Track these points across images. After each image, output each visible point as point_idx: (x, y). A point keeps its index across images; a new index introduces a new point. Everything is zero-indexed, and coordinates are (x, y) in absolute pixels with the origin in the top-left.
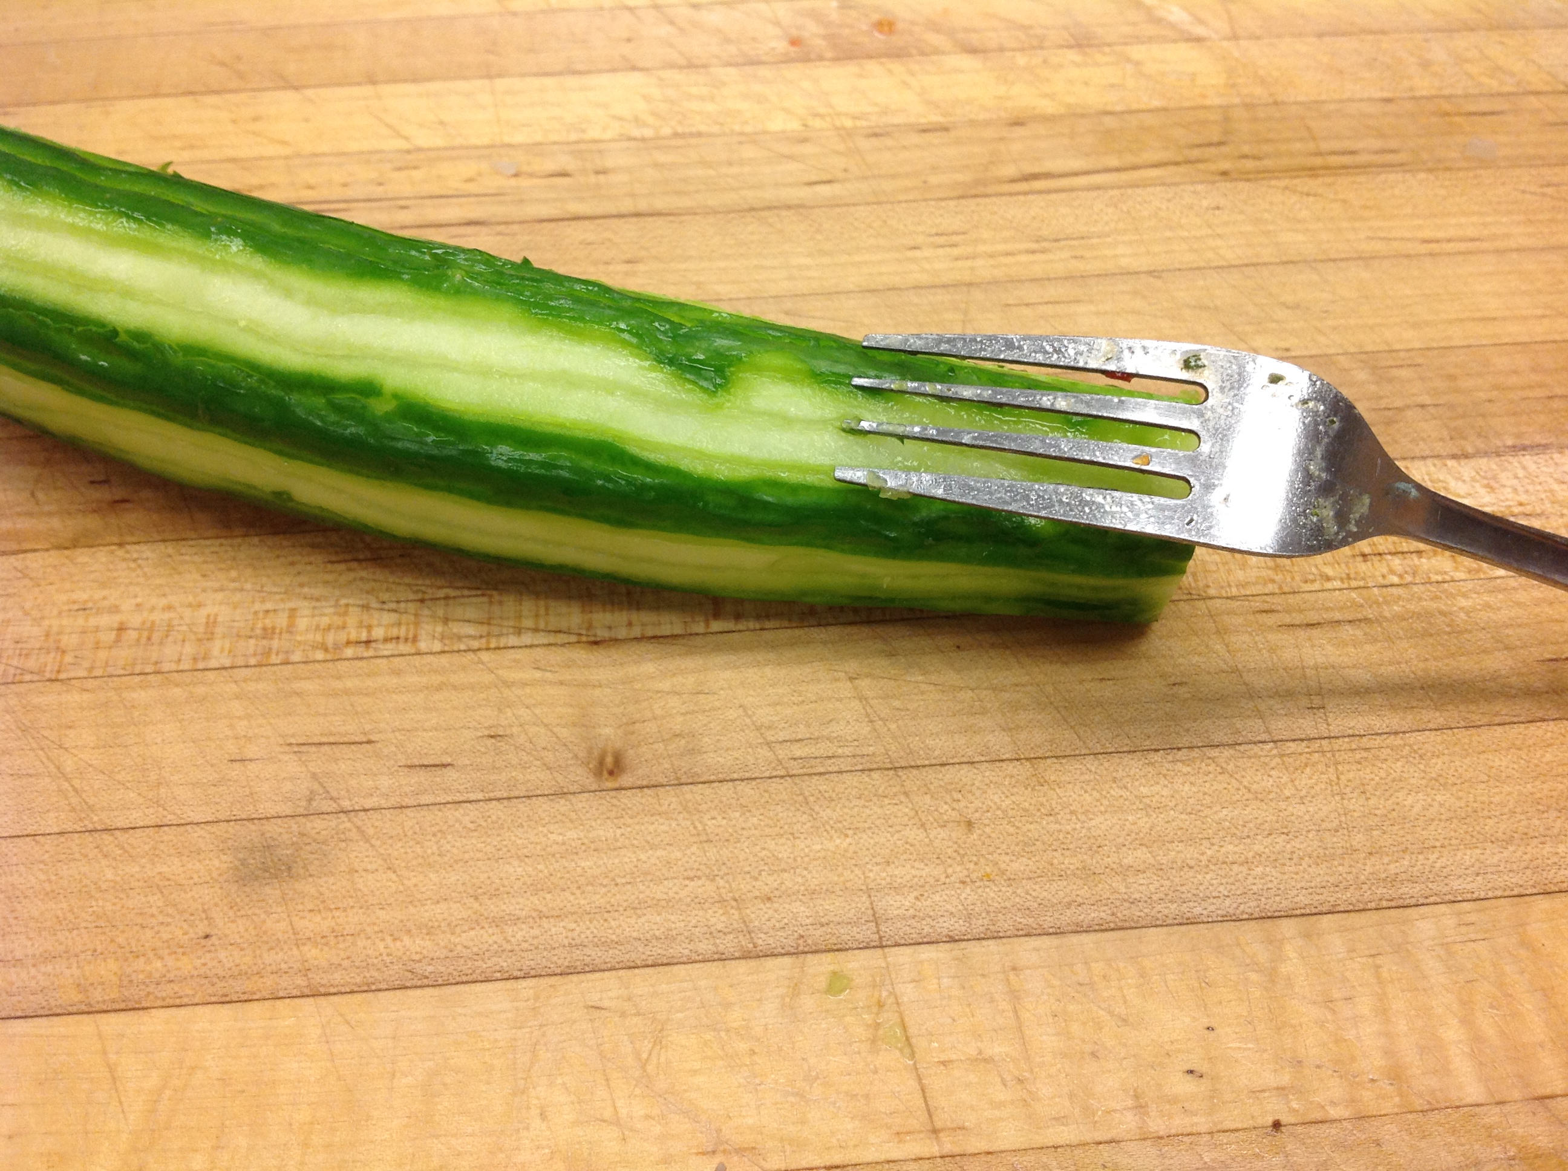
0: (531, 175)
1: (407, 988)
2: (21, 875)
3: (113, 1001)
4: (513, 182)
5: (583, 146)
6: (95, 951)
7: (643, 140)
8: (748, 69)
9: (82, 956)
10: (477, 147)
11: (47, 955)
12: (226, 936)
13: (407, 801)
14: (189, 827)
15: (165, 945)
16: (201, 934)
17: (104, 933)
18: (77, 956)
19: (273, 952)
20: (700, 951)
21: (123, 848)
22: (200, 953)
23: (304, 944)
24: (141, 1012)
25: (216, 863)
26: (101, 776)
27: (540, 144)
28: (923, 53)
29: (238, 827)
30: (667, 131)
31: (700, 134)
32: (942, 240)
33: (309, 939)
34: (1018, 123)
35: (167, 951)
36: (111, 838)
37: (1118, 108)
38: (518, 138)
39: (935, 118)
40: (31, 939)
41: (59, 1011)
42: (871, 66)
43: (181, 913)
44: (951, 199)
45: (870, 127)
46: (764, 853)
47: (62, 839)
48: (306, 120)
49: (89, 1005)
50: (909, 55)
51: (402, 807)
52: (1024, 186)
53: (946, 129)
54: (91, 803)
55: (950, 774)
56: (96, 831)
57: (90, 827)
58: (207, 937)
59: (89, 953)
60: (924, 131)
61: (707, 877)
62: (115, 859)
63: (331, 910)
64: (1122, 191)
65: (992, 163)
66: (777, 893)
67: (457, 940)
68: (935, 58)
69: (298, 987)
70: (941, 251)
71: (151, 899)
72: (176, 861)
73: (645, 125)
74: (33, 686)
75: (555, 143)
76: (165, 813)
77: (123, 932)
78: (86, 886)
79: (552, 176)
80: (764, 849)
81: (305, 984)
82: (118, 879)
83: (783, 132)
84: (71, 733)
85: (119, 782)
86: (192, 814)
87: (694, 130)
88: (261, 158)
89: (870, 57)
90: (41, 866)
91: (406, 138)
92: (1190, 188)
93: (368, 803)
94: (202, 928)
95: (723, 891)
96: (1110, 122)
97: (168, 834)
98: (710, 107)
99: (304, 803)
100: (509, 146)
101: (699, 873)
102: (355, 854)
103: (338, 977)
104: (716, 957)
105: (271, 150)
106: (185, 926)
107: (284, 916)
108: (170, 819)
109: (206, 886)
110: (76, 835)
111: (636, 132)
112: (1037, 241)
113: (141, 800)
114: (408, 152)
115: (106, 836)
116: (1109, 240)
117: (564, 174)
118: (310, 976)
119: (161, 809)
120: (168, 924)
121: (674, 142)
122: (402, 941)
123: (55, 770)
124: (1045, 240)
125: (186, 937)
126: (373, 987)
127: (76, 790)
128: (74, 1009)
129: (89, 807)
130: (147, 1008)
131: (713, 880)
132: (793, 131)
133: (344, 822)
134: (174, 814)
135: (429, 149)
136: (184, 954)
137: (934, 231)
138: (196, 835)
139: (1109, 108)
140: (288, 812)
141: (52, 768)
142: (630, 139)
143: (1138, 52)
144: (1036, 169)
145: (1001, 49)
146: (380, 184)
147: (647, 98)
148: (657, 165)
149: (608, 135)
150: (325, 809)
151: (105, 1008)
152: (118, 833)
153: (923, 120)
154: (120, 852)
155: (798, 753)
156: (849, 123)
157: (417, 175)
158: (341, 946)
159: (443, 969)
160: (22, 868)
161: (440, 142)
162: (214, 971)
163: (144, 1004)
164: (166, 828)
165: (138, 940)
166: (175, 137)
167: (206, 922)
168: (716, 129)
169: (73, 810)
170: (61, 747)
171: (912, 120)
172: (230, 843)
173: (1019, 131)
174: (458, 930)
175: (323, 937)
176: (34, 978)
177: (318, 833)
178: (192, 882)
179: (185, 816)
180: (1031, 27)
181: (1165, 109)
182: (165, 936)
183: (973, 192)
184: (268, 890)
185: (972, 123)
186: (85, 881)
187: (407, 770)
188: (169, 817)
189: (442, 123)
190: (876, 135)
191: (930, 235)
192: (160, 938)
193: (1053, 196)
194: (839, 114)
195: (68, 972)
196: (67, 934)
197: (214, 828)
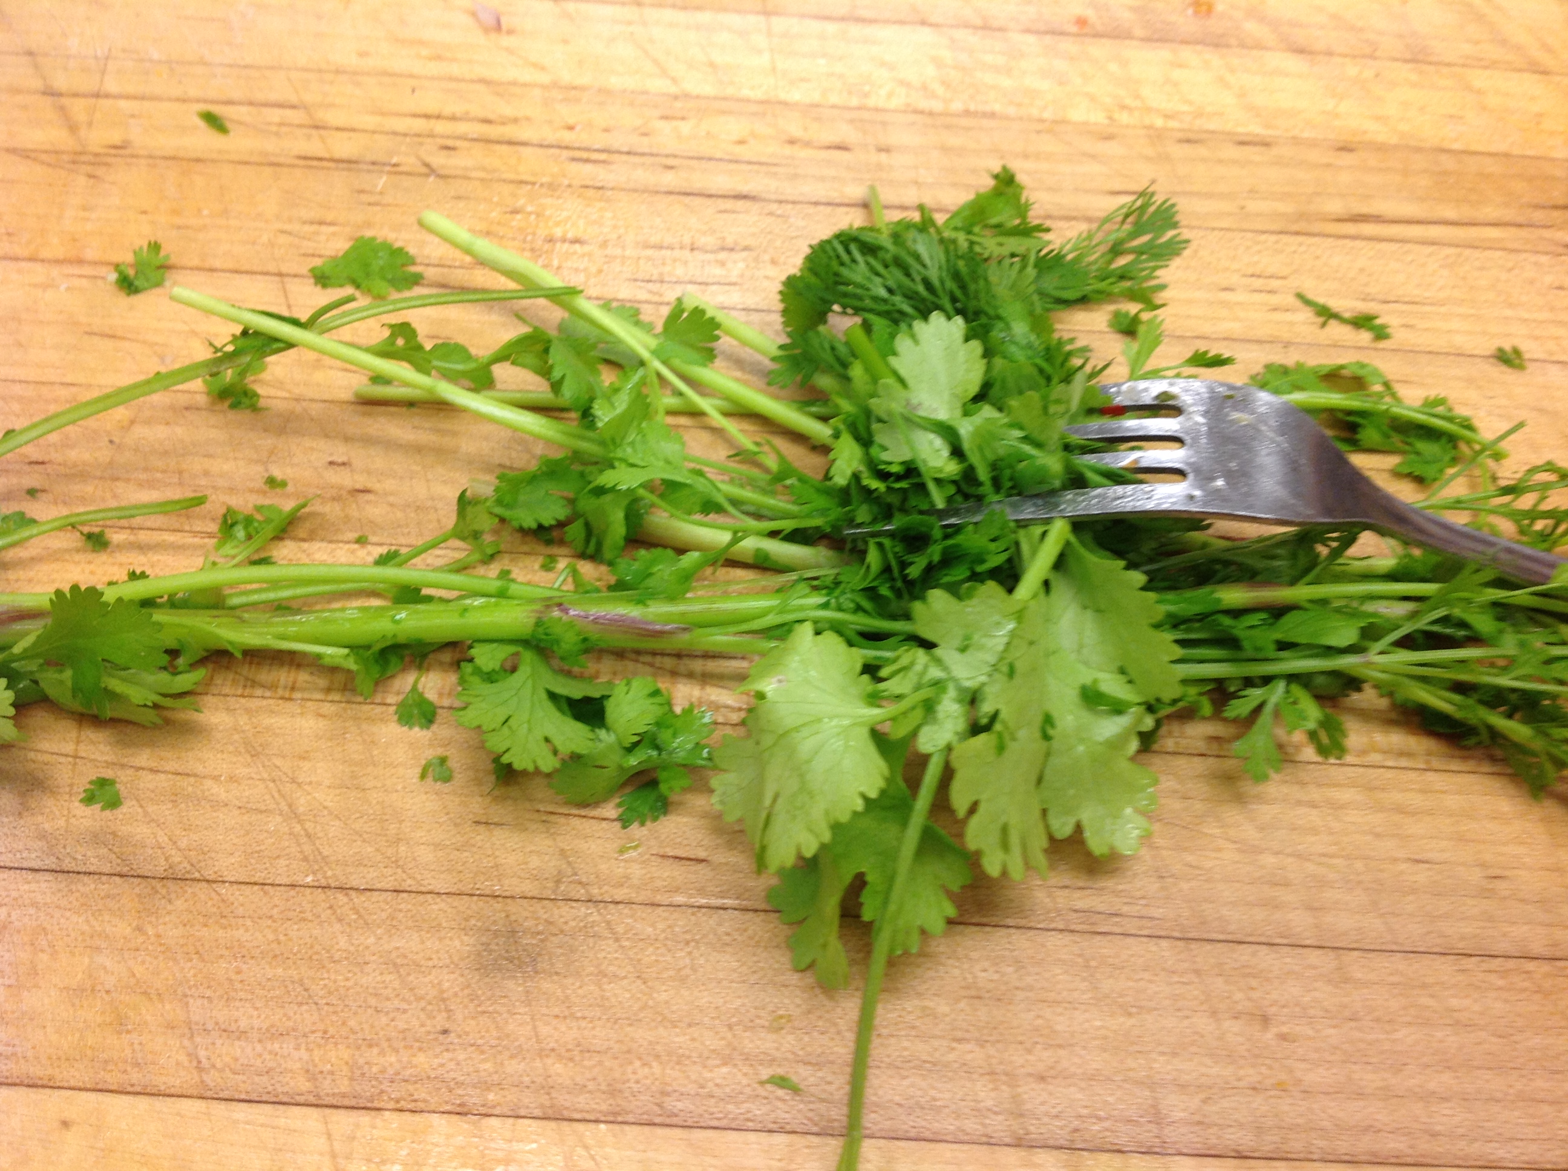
0: (808, 144)
1: (655, 1124)
2: (247, 930)
3: (344, 1096)
4: (788, 150)
5: (866, 115)
6: (325, 1032)
7: (931, 114)
8: (1048, 39)
9: (312, 1037)
10: (748, 101)
11: (273, 1030)
12: (467, 1034)
13: (659, 898)
14: (429, 896)
15: (401, 1036)
16: (439, 1028)
17: (335, 1012)
18: (305, 1036)
19: (513, 1062)
20: (969, 1130)
21: (357, 913)
22: (438, 1050)
23: (547, 1056)
24: (373, 1113)
25: (457, 943)
26: (337, 823)
27: (817, 106)
28: (1243, 45)
29: (481, 904)
30: (957, 106)
31: (992, 115)
32: (1258, 283)
33: (553, 1050)
34: (1345, 148)
35: (402, 1044)
36: (345, 900)
37: (1456, 146)
38: (796, 95)
39: (1255, 128)
40: (257, 1009)
41: (285, 1099)
42: (1187, 54)
43: (419, 999)
44: (1273, 232)
45: (1180, 130)
46: (1040, 1022)
47: (292, 893)
48: (565, 42)
49: (317, 1096)
50: (1228, 46)
51: (653, 905)
52: (1350, 228)
53: (1266, 144)
54: (325, 853)
55: (1244, 954)
56: (329, 887)
57: (323, 883)
58: (445, 1032)
59: (319, 1034)
60: (1242, 143)
61: (977, 1040)
62: (349, 925)
63: (577, 1018)
64: (1459, 250)
65: (1318, 194)
66: (1052, 1073)
67: (708, 1075)
68: (1255, 52)
69: (542, 1106)
70: (1257, 297)
71: (388, 978)
72: (415, 936)
73: (934, 96)
74: (265, 702)
75: (834, 107)
76: (404, 876)
77: (355, 1013)
78: (317, 953)
79: (829, 148)
80: (1039, 1017)
81: (548, 1103)
82: (352, 949)
83: (1086, 123)
84: (306, 765)
85: (357, 833)
86: (433, 881)
87: (988, 108)
88: (514, 83)
89: (1185, 42)
90: (269, 922)
91: (674, 80)
92: (1534, 258)
93: (620, 894)
94: (440, 1021)
95: (994, 1061)
96: (1448, 163)
97: (405, 903)
98: (1006, 82)
99: (550, 885)
100: (785, 104)
101: (967, 1036)
102: (603, 954)
103: (582, 1101)
104: (984, 1139)
105: (527, 75)
106: (423, 1016)
107: (527, 1018)
108: (408, 884)
109: (445, 970)
110: (308, 891)
111: (924, 104)
112: (1364, 300)
113: (379, 857)
114: (676, 98)
115: (341, 898)
116: (1443, 309)
117: (842, 147)
118: (554, 1095)
119: (399, 871)
120: (405, 1011)
121: (965, 122)
122: (651, 1067)
123: (286, 808)
124: (1373, 300)
125: (423, 1029)
126: (620, 1119)
127: (308, 836)
128: (301, 1099)
129: (324, 858)
130: (379, 1109)
131: (982, 1046)
132: (1096, 124)
133: (593, 914)
134: (414, 878)
135: (698, 97)
136: (420, 1049)
137: (1250, 271)
138: (435, 907)
139: (1446, 145)
140: (535, 893)
141: (284, 806)
142: (916, 112)
143: (1480, 79)
144: (1364, 209)
145: (1330, 53)
146: (645, 134)
147: (938, 63)
148: (945, 149)
149: (894, 103)
150: (573, 895)
151: (335, 1102)
152: (353, 894)
153: (1241, 130)
154: (354, 917)
155: (1080, 905)
156: (1159, 122)
157: (685, 128)
158: (586, 1063)
159: (692, 1107)
160: (249, 923)
161: (708, 90)
162: (452, 1075)
163: (376, 1104)
164: (405, 895)
165: (372, 1026)
166: (421, 43)
167: (444, 1015)
168: (1012, 111)
169: (305, 859)
170: (293, 781)
171: (1229, 127)
172: (473, 922)
173: (1347, 159)
174: (710, 1062)
175: (568, 1050)
176: (260, 1055)
177: (566, 923)
178: (430, 963)
179: (425, 882)
180: (1361, 30)
181: (1507, 155)
182: (402, 1025)
183: (1295, 227)
184: (511, 984)
185: (1296, 141)
186: (317, 948)
187: (659, 860)
188: (409, 882)
189: (712, 65)
190: (1188, 141)
191: (1245, 276)
192: (396, 1027)
193: (1383, 246)
194: (1149, 110)
195: (296, 1054)
196: (296, 1008)
197: (456, 901)
